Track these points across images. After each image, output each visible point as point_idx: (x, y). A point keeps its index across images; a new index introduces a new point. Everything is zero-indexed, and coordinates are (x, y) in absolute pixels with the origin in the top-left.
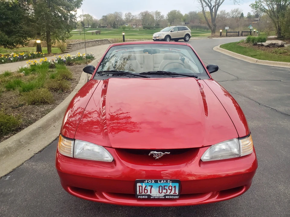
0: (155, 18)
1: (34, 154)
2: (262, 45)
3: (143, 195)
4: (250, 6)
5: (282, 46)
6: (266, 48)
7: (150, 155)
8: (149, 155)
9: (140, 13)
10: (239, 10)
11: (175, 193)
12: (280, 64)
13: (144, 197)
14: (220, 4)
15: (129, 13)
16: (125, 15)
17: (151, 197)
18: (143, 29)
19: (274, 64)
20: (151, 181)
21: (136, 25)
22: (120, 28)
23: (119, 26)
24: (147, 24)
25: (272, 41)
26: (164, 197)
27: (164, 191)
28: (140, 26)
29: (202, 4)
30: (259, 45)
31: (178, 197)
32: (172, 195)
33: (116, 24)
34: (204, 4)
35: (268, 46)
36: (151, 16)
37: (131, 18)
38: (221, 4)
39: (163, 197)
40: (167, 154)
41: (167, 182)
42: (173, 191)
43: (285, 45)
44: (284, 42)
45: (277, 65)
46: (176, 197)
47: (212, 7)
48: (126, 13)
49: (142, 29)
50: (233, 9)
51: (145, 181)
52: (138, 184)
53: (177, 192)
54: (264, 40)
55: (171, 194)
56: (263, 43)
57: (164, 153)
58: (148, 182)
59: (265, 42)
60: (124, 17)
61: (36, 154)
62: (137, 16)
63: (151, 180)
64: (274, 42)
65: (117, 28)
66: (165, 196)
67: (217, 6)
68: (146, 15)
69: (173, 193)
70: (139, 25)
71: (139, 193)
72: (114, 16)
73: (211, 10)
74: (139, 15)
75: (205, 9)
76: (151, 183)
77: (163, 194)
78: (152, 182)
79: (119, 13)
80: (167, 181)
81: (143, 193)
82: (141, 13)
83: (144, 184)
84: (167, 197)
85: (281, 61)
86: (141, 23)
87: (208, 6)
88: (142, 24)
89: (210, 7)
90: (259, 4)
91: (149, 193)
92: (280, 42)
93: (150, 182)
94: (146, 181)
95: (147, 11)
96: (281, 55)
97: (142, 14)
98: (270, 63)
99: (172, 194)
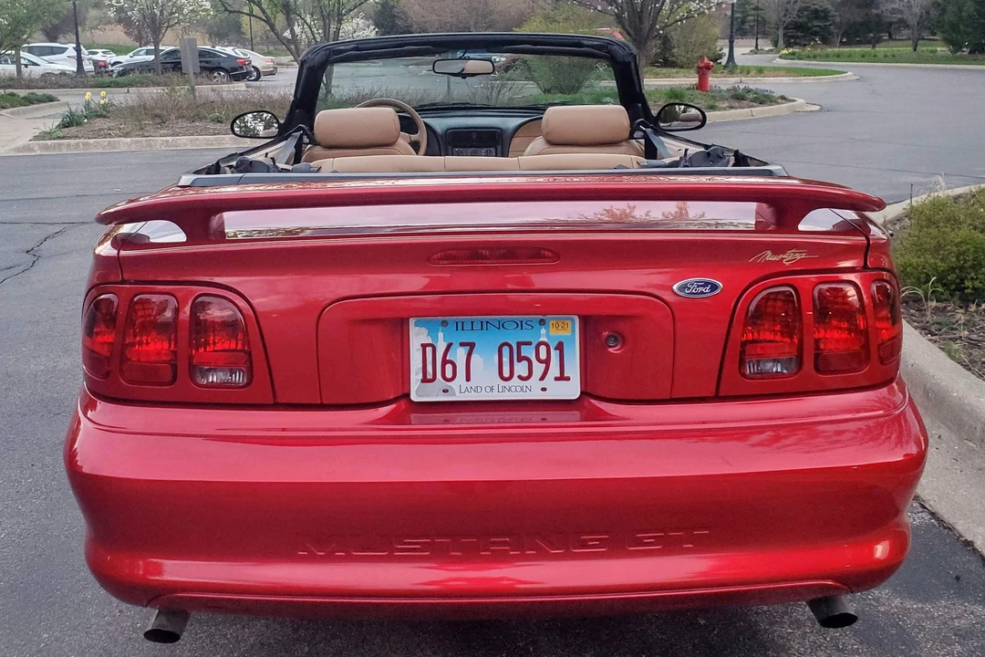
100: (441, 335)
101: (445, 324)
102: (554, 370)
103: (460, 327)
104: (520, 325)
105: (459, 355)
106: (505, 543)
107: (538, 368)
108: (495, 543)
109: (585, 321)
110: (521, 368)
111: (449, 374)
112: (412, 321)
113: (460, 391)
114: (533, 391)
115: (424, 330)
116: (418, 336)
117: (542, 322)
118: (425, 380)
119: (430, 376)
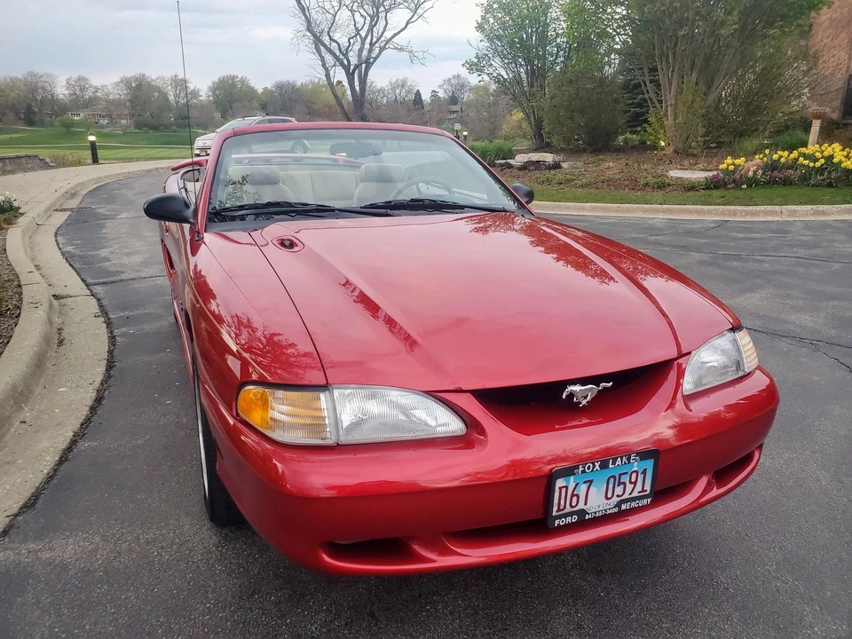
0: (171, 98)
1: (8, 519)
2: (510, 166)
3: (565, 516)
4: (463, 65)
5: (557, 166)
6: (522, 173)
7: (567, 396)
8: (564, 397)
9: (118, 79)
10: (409, 83)
11: (643, 491)
12: (568, 208)
13: (569, 520)
14: (372, 60)
15: (79, 79)
16: (68, 83)
17: (587, 517)
18: (137, 131)
19: (553, 208)
20: (591, 465)
21: (110, 116)
22: (52, 126)
23: (48, 119)
24: (148, 114)
25: (530, 155)
26: (616, 510)
27: (619, 490)
28: (124, 122)
29: (322, 59)
30: (502, 165)
31: (649, 500)
32: (634, 499)
33: (34, 113)
34: (329, 58)
35: (525, 167)
36: (158, 90)
37: (89, 94)
38: (374, 61)
39: (615, 507)
40: (605, 388)
41: (629, 462)
42: (639, 487)
43: (564, 165)
44: (558, 158)
45: (562, 210)
46: (645, 502)
47: (352, 68)
48: (69, 77)
49: (133, 127)
50: (394, 81)
51: (577, 467)
52: (560, 483)
53: (648, 487)
54: (511, 154)
55: (633, 495)
56: (509, 161)
57: (598, 386)
58: (583, 472)
59: (512, 157)
60: (61, 91)
61: (16, 515)
62: (111, 89)
63: (593, 463)
64: (535, 157)
65: (42, 124)
66: (619, 505)
67: (364, 66)
68: (139, 86)
69: (639, 492)
70: (120, 117)
71: (559, 510)
72: (25, 85)
73: (350, 76)
74: (117, 84)
75: (332, 73)
76: (592, 470)
77: (615, 500)
78: (594, 466)
79: (41, 76)
80: (629, 459)
81: (568, 509)
82: (122, 81)
83: (572, 478)
84: (623, 507)
85: (568, 200)
86: (126, 112)
87: (342, 64)
88: (132, 116)
89: (346, 68)
90: (484, 63)
91: (581, 506)
92: (549, 158)
93: (589, 468)
94: (581, 469)
95: (143, 75)
96: (562, 186)
97: (126, 82)
98: (547, 208)
99: (635, 494)
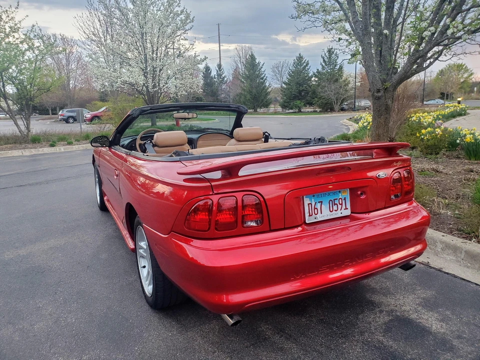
100: (313, 200)
101: (314, 196)
102: (344, 207)
103: (318, 196)
104: (334, 194)
105: (318, 206)
106: (348, 262)
107: (340, 206)
108: (347, 262)
109: (351, 190)
110: (335, 207)
111: (316, 213)
112: (304, 197)
113: (320, 218)
114: (338, 214)
115: (308, 199)
116: (307, 201)
117: (339, 192)
118: (310, 216)
119: (311, 214)
